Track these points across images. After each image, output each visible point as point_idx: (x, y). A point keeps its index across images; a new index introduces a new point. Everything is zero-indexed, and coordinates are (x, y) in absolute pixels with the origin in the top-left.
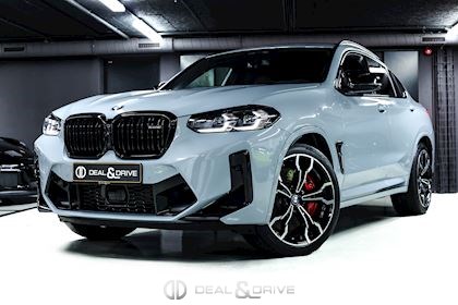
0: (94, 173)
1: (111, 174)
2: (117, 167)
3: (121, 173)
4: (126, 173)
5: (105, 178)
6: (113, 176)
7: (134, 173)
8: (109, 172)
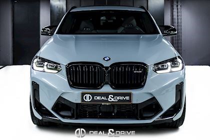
0: (98, 98)
1: (111, 99)
2: (115, 95)
3: (118, 98)
4: (121, 98)
5: (107, 101)
6: (113, 100)
7: (127, 98)
8: (110, 98)
